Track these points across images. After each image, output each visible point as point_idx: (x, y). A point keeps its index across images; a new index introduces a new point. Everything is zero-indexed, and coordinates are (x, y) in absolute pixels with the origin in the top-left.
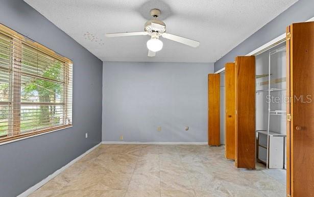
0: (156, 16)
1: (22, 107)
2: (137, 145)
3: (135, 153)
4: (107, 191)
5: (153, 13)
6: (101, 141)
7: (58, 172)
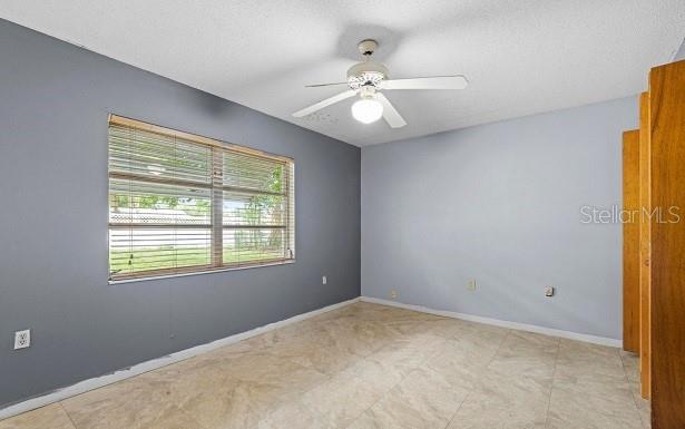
0: (369, 53)
1: (224, 232)
2: (420, 313)
3: (402, 327)
4: (306, 369)
5: (363, 48)
6: (359, 295)
7: (271, 326)
